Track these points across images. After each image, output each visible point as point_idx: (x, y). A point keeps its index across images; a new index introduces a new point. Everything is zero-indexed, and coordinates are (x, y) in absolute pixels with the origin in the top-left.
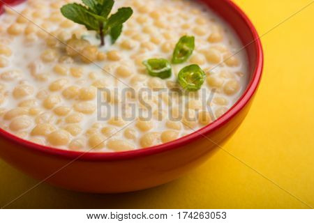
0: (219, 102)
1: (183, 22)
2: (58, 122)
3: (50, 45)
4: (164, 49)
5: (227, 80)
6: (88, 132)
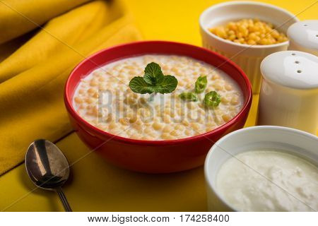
0: (231, 110)
4: (187, 87)
5: (231, 98)
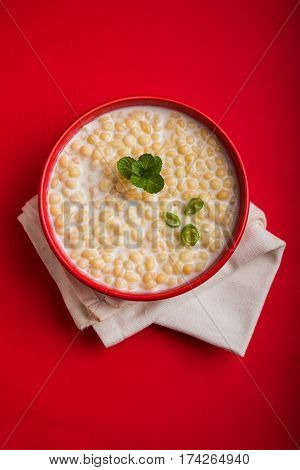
1: (207, 170)
2: (99, 248)
3: (107, 176)
4: (183, 197)
6: (115, 262)
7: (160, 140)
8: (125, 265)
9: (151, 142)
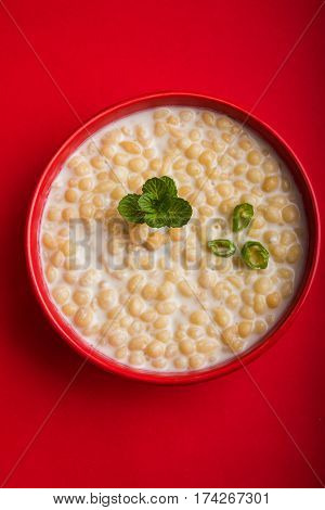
1: (235, 163)
2: (148, 329)
6: (177, 336)
7: (156, 154)
8: (190, 333)
9: (147, 162)
